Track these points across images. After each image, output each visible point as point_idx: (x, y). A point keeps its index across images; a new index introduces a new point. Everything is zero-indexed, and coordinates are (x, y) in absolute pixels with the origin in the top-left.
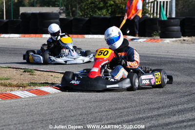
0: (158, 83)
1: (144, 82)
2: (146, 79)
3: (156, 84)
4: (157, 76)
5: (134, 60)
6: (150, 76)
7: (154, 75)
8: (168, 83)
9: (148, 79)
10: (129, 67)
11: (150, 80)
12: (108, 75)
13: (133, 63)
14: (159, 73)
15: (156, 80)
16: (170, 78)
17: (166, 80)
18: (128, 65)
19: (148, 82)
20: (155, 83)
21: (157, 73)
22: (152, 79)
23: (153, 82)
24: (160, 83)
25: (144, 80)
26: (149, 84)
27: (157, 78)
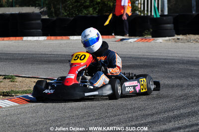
0: (144, 90)
1: (128, 89)
2: (130, 87)
3: (142, 91)
4: (142, 83)
5: (116, 66)
6: (135, 83)
7: (139, 82)
8: (155, 90)
9: (132, 86)
10: (110, 74)
11: (134, 87)
12: (86, 82)
13: (114, 70)
14: (145, 79)
15: (142, 87)
16: (157, 84)
17: (153, 87)
19: (132, 89)
20: (140, 90)
21: (142, 80)
22: (137, 86)
23: (138, 90)
24: (146, 90)
25: (127, 87)
26: (133, 92)
27: (142, 85)
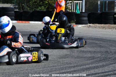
0: (35, 60)
1: (22, 59)
2: (24, 57)
3: (33, 60)
4: (34, 55)
5: (18, 42)
6: (29, 55)
7: (31, 54)
9: (26, 57)
11: (28, 57)
13: (17, 43)
14: (37, 53)
15: (34, 58)
17: (43, 58)
18: (13, 44)
19: (25, 59)
20: (32, 60)
21: (35, 53)
22: (30, 57)
23: (30, 59)
24: (37, 60)
25: (22, 57)
26: (26, 60)
27: (34, 56)
